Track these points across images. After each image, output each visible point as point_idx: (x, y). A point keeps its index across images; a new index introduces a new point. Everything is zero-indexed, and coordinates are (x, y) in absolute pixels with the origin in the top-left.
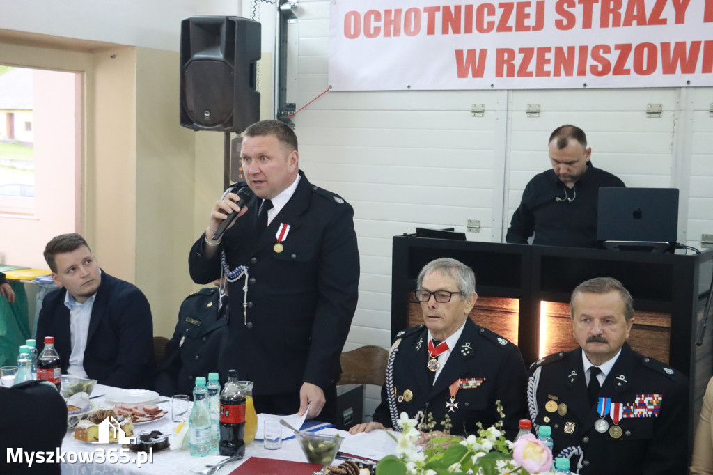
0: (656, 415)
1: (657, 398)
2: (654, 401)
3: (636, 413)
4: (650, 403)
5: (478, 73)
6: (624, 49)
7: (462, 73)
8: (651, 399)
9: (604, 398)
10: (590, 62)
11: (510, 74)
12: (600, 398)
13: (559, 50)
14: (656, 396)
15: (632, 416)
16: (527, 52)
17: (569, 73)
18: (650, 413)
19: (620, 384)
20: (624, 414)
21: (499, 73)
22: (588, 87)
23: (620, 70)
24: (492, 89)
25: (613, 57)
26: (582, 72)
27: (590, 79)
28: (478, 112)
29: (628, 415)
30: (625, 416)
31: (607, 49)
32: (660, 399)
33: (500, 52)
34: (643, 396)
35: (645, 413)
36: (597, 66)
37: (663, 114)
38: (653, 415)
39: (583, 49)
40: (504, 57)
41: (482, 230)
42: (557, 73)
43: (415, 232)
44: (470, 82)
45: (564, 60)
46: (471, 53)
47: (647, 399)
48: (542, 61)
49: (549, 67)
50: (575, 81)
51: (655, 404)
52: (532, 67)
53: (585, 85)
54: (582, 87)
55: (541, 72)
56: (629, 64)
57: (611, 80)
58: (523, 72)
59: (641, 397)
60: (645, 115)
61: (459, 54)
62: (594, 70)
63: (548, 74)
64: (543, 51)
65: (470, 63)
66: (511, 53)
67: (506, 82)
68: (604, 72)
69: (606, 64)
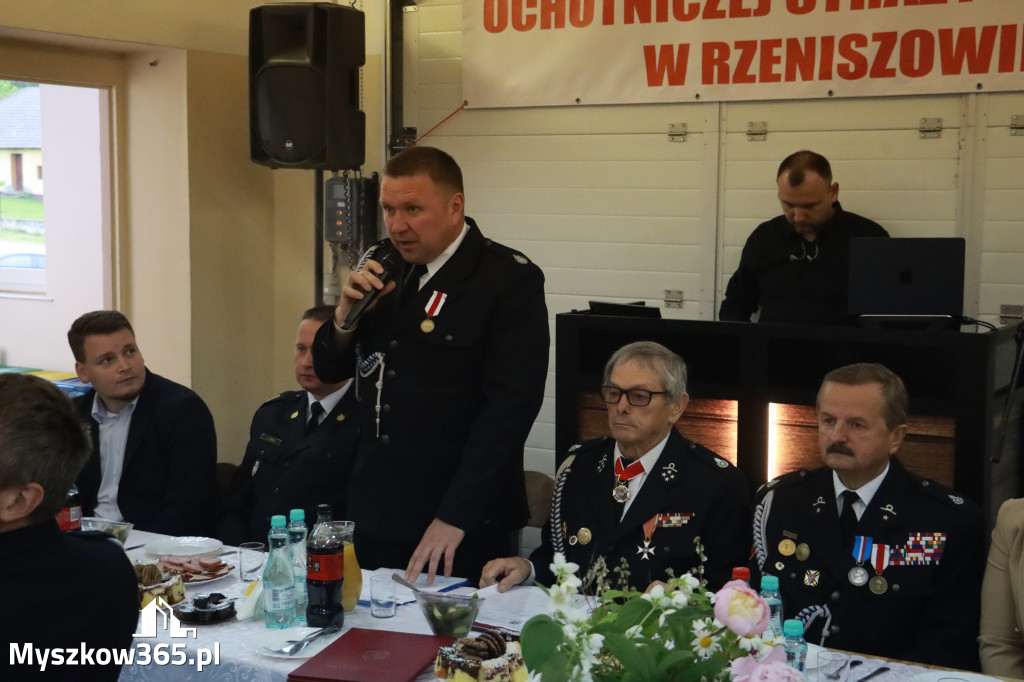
0: (937, 563)
1: (939, 538)
2: (935, 542)
3: (908, 559)
4: (929, 545)
5: (678, 78)
6: (887, 40)
7: (654, 80)
8: (930, 539)
9: (862, 538)
10: (838, 59)
11: (723, 79)
12: (857, 537)
13: (793, 43)
14: (937, 535)
15: (902, 563)
16: (747, 47)
17: (808, 76)
18: (928, 559)
19: (886, 517)
20: (890, 560)
21: (707, 79)
22: (835, 96)
23: (881, 70)
24: (697, 101)
25: (870, 52)
26: (826, 75)
27: (837, 84)
28: (678, 134)
29: (897, 561)
30: (892, 563)
31: (861, 41)
32: (943, 539)
33: (708, 48)
34: (919, 534)
35: (921, 559)
36: (847, 66)
37: (944, 133)
38: (932, 562)
39: (828, 41)
40: (714, 55)
41: (686, 304)
42: (790, 77)
43: (588, 307)
44: (665, 91)
45: (801, 58)
46: (667, 49)
47: (925, 539)
48: (768, 60)
49: (779, 69)
50: (816, 87)
51: (936, 547)
52: (754, 68)
53: (830, 93)
54: (826, 95)
55: (767, 76)
56: (894, 61)
57: (869, 85)
58: (742, 76)
59: (916, 536)
60: (918, 134)
61: (649, 51)
62: (843, 71)
63: (777, 78)
64: (770, 45)
65: (664, 65)
66: (724, 49)
67: (717, 91)
68: (858, 74)
69: (861, 62)
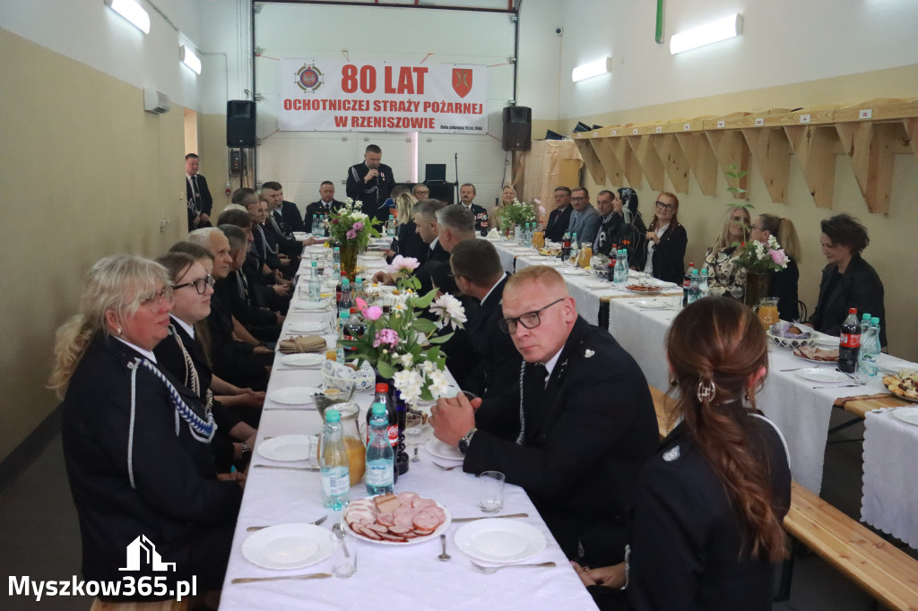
5: (345, 125)
6: (399, 119)
7: (338, 125)
10: (387, 123)
11: (357, 126)
13: (375, 118)
16: (364, 118)
17: (380, 126)
21: (353, 126)
22: (387, 131)
23: (398, 126)
24: (350, 131)
25: (395, 121)
26: (384, 126)
27: (387, 129)
28: (344, 139)
31: (393, 119)
33: (353, 118)
39: (384, 118)
40: (355, 120)
42: (375, 126)
44: (341, 128)
45: (378, 122)
46: (341, 117)
48: (369, 122)
49: (372, 124)
50: (382, 129)
52: (366, 123)
55: (369, 126)
56: (401, 124)
57: (395, 129)
58: (362, 125)
61: (336, 118)
62: (389, 125)
63: (372, 126)
64: (369, 118)
65: (341, 122)
66: (357, 118)
67: (356, 129)
68: (393, 126)
69: (393, 124)
